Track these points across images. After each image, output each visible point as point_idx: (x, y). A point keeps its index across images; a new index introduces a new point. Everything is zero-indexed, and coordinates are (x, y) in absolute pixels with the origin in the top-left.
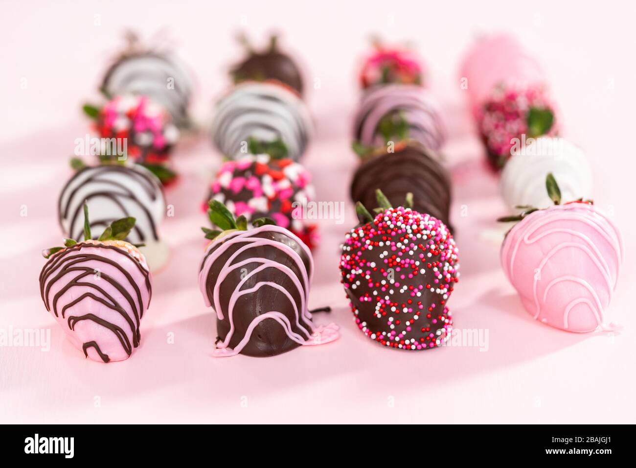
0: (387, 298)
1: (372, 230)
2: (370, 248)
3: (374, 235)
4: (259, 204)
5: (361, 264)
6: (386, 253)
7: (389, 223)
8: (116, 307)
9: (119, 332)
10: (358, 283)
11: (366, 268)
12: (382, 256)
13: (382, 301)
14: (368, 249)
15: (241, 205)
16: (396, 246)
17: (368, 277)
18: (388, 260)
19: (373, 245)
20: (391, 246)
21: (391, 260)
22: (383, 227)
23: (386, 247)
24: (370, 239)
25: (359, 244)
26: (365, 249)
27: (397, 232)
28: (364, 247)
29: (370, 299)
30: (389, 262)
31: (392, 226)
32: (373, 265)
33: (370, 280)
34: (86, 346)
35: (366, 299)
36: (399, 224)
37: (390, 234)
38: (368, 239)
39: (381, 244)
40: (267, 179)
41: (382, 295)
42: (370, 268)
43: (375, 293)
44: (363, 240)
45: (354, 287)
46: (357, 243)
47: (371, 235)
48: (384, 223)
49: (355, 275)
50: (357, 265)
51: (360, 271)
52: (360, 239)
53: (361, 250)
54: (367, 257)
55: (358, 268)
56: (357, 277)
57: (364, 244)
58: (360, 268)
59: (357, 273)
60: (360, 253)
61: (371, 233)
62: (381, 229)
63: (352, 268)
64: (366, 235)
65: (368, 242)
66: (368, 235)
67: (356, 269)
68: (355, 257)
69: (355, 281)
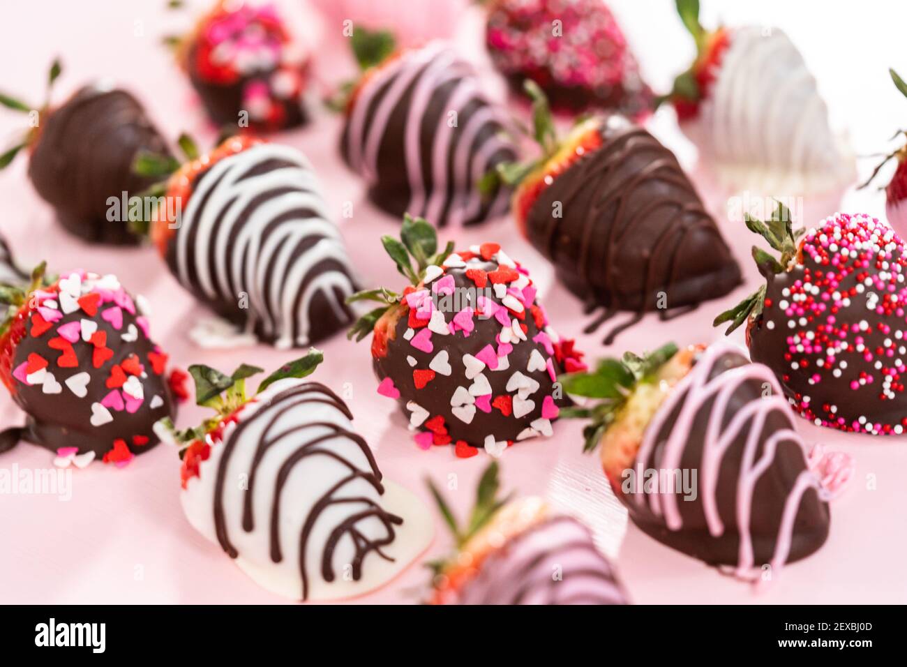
0: (898, 363)
1: (831, 275)
2: (847, 302)
3: (839, 281)
5: (843, 334)
6: (874, 298)
7: (845, 252)
10: (844, 365)
11: (853, 338)
12: (871, 306)
13: (894, 372)
14: (843, 307)
15: (488, 351)
16: (880, 280)
17: (861, 348)
18: (883, 306)
19: (850, 297)
20: (875, 283)
21: (886, 305)
22: (842, 261)
23: (869, 290)
24: (836, 289)
25: (822, 307)
26: (839, 309)
27: (866, 259)
28: (836, 307)
29: (871, 378)
30: (885, 310)
31: (854, 254)
32: (864, 325)
33: (867, 350)
35: (863, 381)
36: (858, 245)
37: (862, 266)
38: (834, 292)
39: (860, 288)
41: (889, 364)
42: (860, 333)
43: (878, 365)
44: (826, 296)
45: (837, 373)
46: (814, 306)
47: (835, 284)
48: (838, 255)
49: (836, 355)
50: (835, 338)
51: (844, 345)
52: (818, 299)
53: (832, 313)
54: (847, 319)
55: (838, 343)
56: (839, 357)
57: (831, 303)
58: (842, 340)
59: (838, 350)
60: (832, 319)
61: (831, 281)
62: (842, 266)
63: (826, 346)
64: (826, 288)
65: (837, 296)
66: (829, 286)
67: (834, 346)
68: (825, 328)
69: (836, 365)
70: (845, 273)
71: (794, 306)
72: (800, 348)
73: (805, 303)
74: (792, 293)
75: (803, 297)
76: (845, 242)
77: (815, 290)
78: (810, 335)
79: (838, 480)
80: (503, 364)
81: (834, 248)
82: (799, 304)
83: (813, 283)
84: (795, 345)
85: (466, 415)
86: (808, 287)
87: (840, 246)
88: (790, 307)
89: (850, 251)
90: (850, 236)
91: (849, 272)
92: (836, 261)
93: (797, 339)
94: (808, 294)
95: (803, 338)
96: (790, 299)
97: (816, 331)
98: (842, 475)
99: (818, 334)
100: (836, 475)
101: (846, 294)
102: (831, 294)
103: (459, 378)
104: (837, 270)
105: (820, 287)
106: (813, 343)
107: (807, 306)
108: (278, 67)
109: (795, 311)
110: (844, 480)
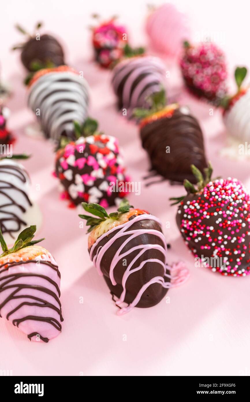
0: (222, 247)
1: (207, 204)
2: (208, 217)
3: (209, 208)
4: (98, 174)
5: (202, 228)
6: (220, 220)
7: (217, 197)
8: (46, 304)
9: (52, 321)
10: (200, 239)
11: (206, 231)
12: (217, 222)
13: (219, 249)
14: (206, 218)
15: (86, 176)
16: (226, 213)
17: (208, 236)
18: (222, 224)
19: (210, 215)
20: (223, 214)
21: (224, 224)
22: (213, 200)
23: (219, 216)
24: (206, 210)
25: (198, 215)
26: (204, 218)
27: (224, 203)
28: (203, 217)
29: (209, 248)
30: (223, 226)
31: (220, 199)
32: (212, 228)
33: (210, 237)
34: (30, 336)
35: (206, 247)
36: (224, 196)
37: (220, 205)
38: (205, 211)
39: (216, 214)
40: (99, 156)
41: (218, 245)
42: (209, 230)
43: (214, 244)
44: (201, 211)
45: (196, 241)
46: (195, 213)
47: (206, 208)
48: (213, 197)
49: (197, 234)
50: (198, 228)
51: (202, 232)
52: (198, 211)
53: (201, 219)
54: (206, 223)
55: (199, 230)
56: (198, 235)
57: (202, 214)
58: (201, 230)
59: (199, 233)
60: (200, 221)
61: (205, 206)
62: (212, 202)
63: (194, 230)
64: (202, 208)
65: (205, 213)
66: (204, 208)
67: (198, 231)
68: (196, 223)
69: (197, 237)
70: (212, 205)
71: (188, 210)
72: (185, 226)
73: (193, 210)
74: (191, 204)
75: (193, 208)
76: (219, 193)
77: (198, 207)
78: (190, 223)
79: (179, 280)
80: (90, 183)
81: (213, 193)
82: (190, 209)
83: (199, 204)
84: (184, 224)
85: (74, 195)
86: (196, 204)
87: (216, 194)
88: (187, 209)
89: (219, 197)
90: (223, 191)
91: (214, 206)
92: (211, 199)
93: (185, 222)
94: (195, 207)
95: (187, 223)
96: (188, 206)
97: (193, 222)
98: (182, 278)
99: (193, 224)
100: (180, 278)
101: (209, 214)
102: (203, 211)
103: (73, 181)
104: (210, 203)
105: (201, 207)
106: (190, 226)
107: (193, 212)
108: (115, 48)
109: (188, 211)
110: (181, 281)
